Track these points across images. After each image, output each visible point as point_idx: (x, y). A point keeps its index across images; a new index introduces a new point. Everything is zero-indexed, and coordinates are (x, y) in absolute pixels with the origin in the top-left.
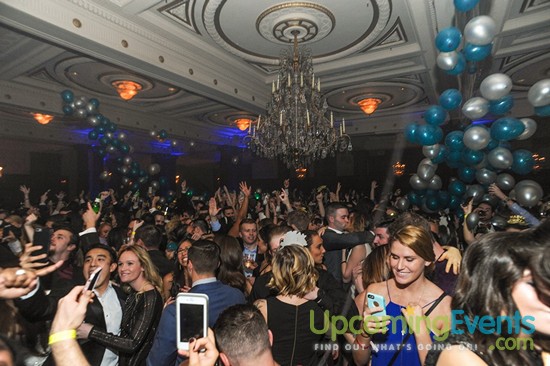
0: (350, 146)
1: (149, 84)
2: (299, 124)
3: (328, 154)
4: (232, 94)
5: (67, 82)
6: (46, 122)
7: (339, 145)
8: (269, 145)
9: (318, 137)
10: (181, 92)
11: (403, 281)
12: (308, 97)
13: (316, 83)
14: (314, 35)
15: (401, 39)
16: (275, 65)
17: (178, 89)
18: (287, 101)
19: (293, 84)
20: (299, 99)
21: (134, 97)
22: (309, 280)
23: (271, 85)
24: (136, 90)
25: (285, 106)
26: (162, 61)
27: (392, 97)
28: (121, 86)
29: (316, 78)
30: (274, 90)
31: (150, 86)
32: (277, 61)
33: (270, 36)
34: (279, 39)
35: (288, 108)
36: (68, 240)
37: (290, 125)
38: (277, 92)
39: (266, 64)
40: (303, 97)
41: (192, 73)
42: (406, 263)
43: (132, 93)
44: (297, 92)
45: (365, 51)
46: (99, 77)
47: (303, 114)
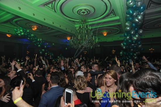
0: (99, 46)
1: (41, 26)
2: (84, 39)
3: (93, 48)
4: (65, 30)
5: (16, 25)
6: (10, 36)
7: (96, 45)
8: (75, 45)
9: (90, 43)
10: (50, 29)
11: (108, 85)
12: (87, 31)
13: (89, 27)
14: (89, 14)
15: (114, 15)
16: (78, 22)
17: (49, 28)
18: (81, 32)
19: (83, 27)
20: (84, 32)
21: (36, 30)
22: (84, 85)
23: (76, 27)
24: (37, 28)
25: (80, 33)
26: (45, 20)
27: (111, 31)
28: (32, 27)
29: (89, 26)
30: (77, 29)
31: (41, 27)
32: (78, 21)
33: (76, 13)
34: (79, 14)
35: (81, 34)
36: (15, 73)
37: (82, 39)
38: (78, 29)
39: (75, 21)
40: (86, 31)
41: (53, 24)
42: (109, 80)
43: (36, 29)
44: (84, 29)
45: (104, 18)
46: (26, 24)
47: (85, 36)
